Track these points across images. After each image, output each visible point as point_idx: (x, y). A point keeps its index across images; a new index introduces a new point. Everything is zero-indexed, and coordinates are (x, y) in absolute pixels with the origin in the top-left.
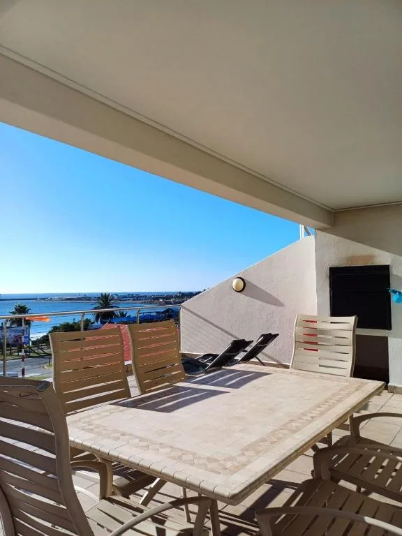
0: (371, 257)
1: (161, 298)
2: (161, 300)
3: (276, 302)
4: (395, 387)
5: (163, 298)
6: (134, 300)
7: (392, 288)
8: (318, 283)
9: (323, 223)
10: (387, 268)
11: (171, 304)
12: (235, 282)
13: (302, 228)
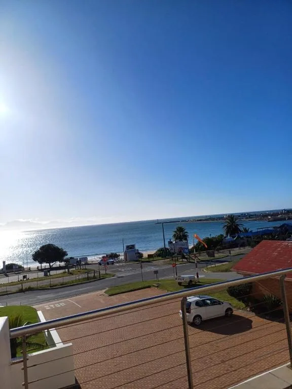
2: (269, 217)
5: (271, 215)
6: (247, 218)
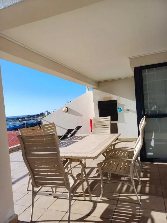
0: (111, 97)
1: (20, 118)
2: (20, 119)
3: (80, 115)
4: (120, 139)
5: (21, 118)
7: (118, 107)
8: (94, 107)
9: (95, 86)
10: (116, 101)
11: (25, 120)
12: (64, 109)
13: (87, 88)
